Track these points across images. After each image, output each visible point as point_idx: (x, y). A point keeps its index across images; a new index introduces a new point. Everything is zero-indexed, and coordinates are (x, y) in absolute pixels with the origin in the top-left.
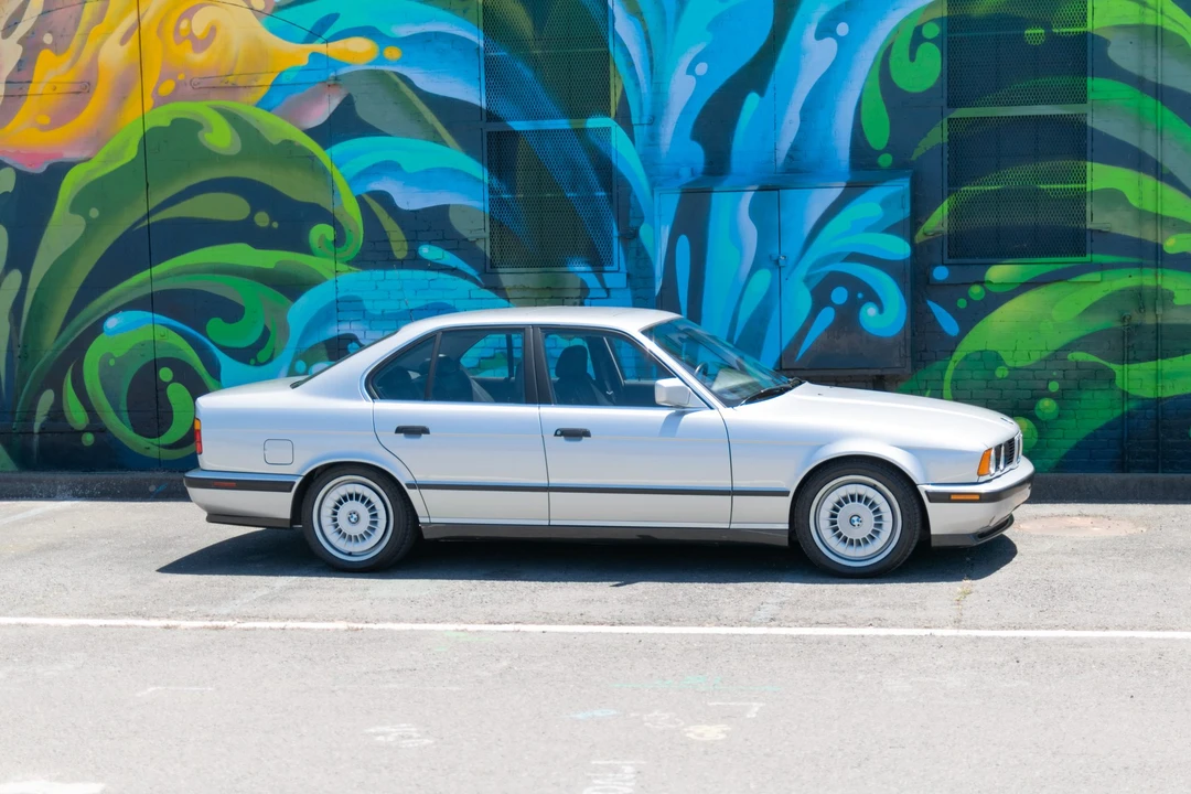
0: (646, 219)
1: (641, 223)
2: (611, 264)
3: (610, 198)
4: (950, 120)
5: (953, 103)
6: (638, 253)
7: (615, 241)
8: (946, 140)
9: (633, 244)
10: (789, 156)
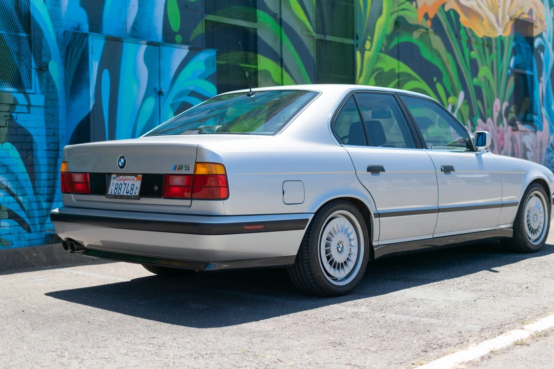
0: (53, 58)
1: (50, 60)
2: (31, 88)
3: (29, 39)
4: (206, 21)
5: (207, 12)
6: (48, 82)
7: (33, 70)
8: (204, 32)
9: (44, 74)
10: (133, 28)
